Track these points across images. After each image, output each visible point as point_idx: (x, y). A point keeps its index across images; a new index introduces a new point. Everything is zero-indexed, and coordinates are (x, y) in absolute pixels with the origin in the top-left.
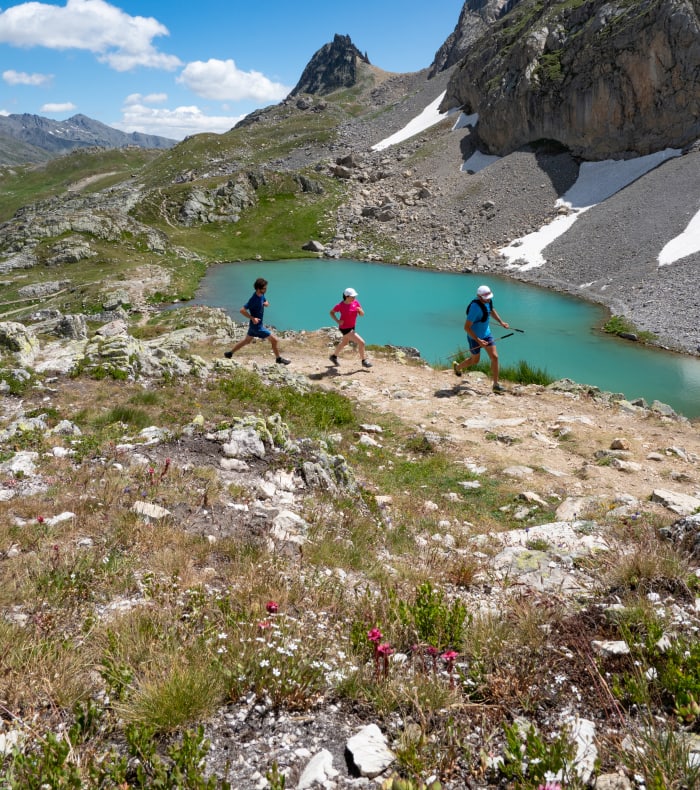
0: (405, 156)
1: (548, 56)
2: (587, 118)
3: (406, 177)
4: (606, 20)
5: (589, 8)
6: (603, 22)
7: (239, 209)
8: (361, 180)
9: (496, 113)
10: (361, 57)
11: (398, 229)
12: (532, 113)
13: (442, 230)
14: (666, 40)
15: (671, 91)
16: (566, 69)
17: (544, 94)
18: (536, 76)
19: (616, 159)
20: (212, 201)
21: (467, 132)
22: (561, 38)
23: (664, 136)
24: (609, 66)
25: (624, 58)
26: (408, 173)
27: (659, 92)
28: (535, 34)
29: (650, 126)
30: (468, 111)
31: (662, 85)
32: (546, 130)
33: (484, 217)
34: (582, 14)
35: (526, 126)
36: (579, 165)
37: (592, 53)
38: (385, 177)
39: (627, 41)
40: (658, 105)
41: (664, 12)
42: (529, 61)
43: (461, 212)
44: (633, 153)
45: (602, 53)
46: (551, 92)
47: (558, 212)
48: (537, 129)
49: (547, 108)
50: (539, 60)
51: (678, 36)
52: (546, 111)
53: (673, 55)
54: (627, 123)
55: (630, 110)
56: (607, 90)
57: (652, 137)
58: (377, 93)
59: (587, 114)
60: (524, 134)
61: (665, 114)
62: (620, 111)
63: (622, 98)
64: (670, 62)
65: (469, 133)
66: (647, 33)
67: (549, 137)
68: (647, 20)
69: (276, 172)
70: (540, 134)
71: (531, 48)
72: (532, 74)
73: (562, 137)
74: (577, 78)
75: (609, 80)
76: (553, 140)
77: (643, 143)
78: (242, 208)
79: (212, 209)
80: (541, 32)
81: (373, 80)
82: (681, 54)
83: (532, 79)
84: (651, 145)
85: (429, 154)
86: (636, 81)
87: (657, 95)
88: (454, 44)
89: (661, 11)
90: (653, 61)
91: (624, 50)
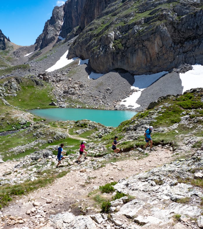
0: (65, 73)
1: (116, 41)
2: (134, 62)
3: (69, 80)
4: (137, 31)
5: (128, 26)
6: (136, 31)
7: (15, 92)
8: (53, 81)
9: (100, 59)
10: (7, 39)
11: (79, 98)
12: (113, 59)
13: (96, 97)
14: (160, 38)
15: (162, 54)
16: (124, 45)
17: (118, 53)
18: (114, 47)
19: (146, 74)
20: (4, 88)
21: (86, 66)
22: (119, 35)
23: (161, 67)
24: (141, 45)
25: (146, 43)
26: (70, 79)
27: (158, 54)
28: (111, 33)
29: (156, 64)
30: (82, 58)
31: (159, 52)
32: (118, 65)
33: (108, 93)
34: (126, 28)
35: (111, 64)
36: (133, 76)
37: (134, 41)
38: (62, 80)
39: (146, 38)
40: (158, 58)
41: (159, 30)
42: (110, 43)
43: (99, 91)
44: (152, 73)
45: (138, 41)
46: (120, 53)
47: (133, 91)
48: (115, 65)
49: (119, 58)
50: (113, 42)
51: (164, 37)
52: (118, 59)
53: (162, 43)
54: (148, 63)
55: (149, 59)
56: (142, 53)
57: (157, 68)
58: (16, 53)
59: (134, 60)
60: (110, 66)
61: (161, 61)
62: (146, 59)
63: (146, 55)
64: (161, 45)
65: (87, 66)
66: (154, 36)
67: (120, 68)
68: (153, 32)
69: (24, 78)
70: (116, 66)
71: (110, 38)
72: (112, 47)
73: (125, 67)
74: (130, 49)
75: (142, 50)
76: (121, 68)
77: (155, 69)
78: (16, 91)
79: (4, 91)
80: (112, 33)
81: (13, 48)
82: (165, 43)
83: (113, 48)
84: (157, 70)
85: (75, 73)
86: (150, 50)
87: (157, 55)
88: (45, 36)
89: (158, 29)
90: (156, 44)
91: (146, 40)
